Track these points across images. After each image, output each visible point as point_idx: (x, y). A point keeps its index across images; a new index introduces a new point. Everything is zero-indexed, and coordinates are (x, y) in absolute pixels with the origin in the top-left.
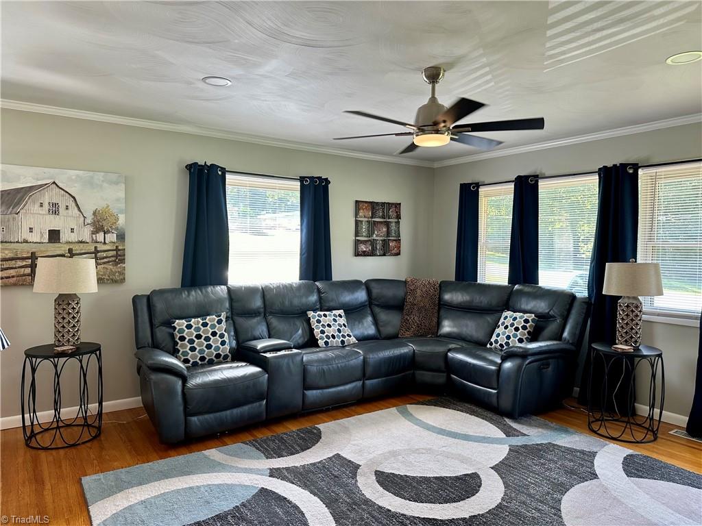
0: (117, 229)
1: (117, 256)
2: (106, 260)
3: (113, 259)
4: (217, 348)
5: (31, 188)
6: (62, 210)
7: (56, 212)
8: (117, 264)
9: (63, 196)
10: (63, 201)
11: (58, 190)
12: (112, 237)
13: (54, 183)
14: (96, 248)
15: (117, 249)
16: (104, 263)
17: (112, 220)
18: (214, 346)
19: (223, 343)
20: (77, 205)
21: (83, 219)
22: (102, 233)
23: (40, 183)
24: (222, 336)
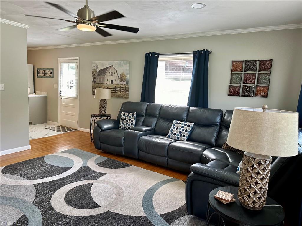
0: (126, 80)
1: (126, 89)
2: (123, 90)
3: (125, 90)
4: (129, 125)
5: (108, 68)
6: (114, 74)
7: (112, 75)
8: (126, 92)
9: (114, 69)
10: (114, 71)
11: (113, 68)
12: (125, 83)
13: (112, 66)
14: (121, 86)
15: (126, 87)
16: (123, 91)
17: (125, 77)
18: (128, 124)
19: (132, 124)
20: (117, 72)
21: (118, 77)
22: (122, 81)
23: (110, 66)
24: (132, 121)
